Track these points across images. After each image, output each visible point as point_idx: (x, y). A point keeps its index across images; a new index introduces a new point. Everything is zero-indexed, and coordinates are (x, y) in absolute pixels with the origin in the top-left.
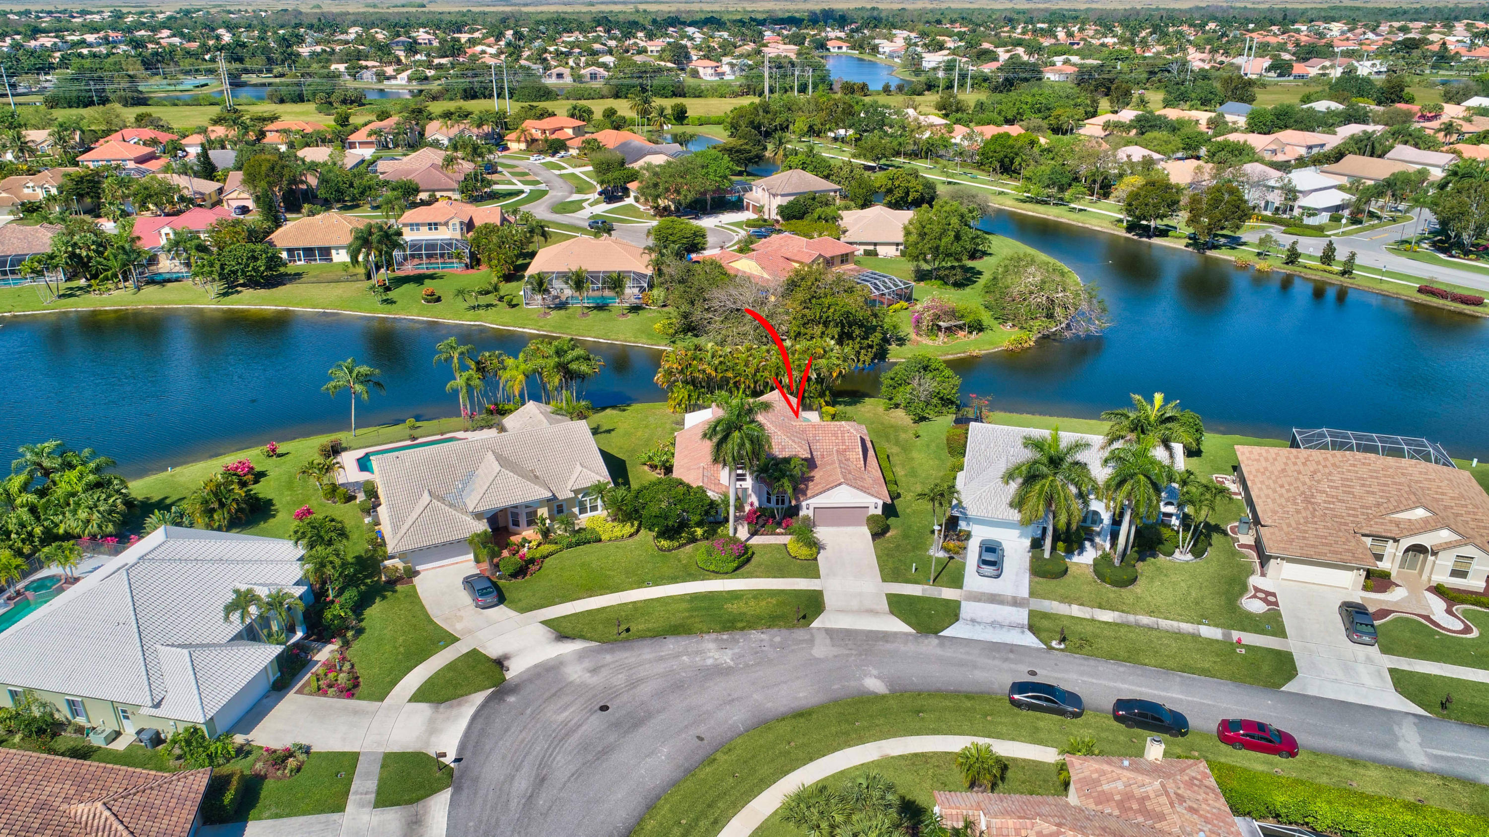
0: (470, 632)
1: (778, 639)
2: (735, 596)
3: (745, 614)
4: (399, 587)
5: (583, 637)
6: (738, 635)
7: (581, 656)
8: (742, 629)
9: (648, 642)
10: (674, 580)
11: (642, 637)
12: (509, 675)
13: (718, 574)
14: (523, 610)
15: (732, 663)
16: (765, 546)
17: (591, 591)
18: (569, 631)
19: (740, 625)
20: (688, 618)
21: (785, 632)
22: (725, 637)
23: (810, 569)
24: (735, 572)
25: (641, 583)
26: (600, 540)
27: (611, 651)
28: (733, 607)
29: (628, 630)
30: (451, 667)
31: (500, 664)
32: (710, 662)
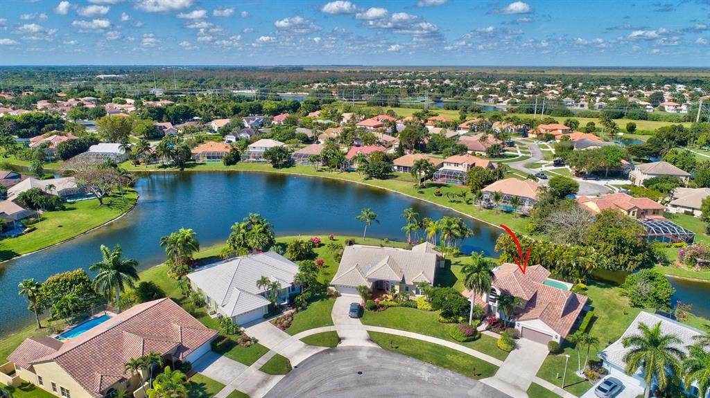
0: (339, 324)
1: (457, 379)
2: (455, 352)
3: (453, 362)
4: (330, 299)
5: (378, 343)
6: (441, 369)
7: (371, 349)
8: (445, 368)
9: (401, 355)
10: (434, 335)
11: (400, 353)
12: (339, 345)
13: (455, 340)
14: (364, 324)
15: (427, 380)
16: (489, 337)
17: (396, 327)
18: (375, 339)
19: (446, 365)
20: (426, 353)
21: (464, 377)
22: (434, 368)
23: (502, 355)
24: (464, 342)
25: (418, 332)
26: (417, 308)
27: (383, 353)
28: (449, 357)
29: (397, 348)
30: (322, 334)
31: (340, 340)
32: (418, 374)
